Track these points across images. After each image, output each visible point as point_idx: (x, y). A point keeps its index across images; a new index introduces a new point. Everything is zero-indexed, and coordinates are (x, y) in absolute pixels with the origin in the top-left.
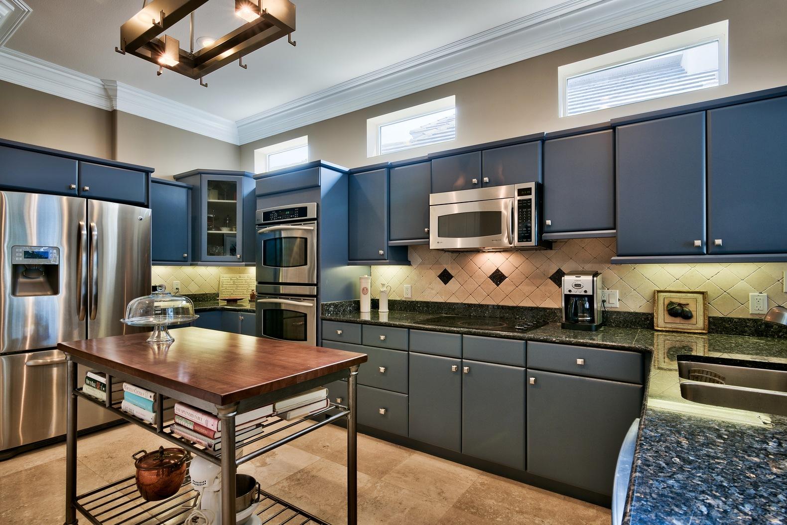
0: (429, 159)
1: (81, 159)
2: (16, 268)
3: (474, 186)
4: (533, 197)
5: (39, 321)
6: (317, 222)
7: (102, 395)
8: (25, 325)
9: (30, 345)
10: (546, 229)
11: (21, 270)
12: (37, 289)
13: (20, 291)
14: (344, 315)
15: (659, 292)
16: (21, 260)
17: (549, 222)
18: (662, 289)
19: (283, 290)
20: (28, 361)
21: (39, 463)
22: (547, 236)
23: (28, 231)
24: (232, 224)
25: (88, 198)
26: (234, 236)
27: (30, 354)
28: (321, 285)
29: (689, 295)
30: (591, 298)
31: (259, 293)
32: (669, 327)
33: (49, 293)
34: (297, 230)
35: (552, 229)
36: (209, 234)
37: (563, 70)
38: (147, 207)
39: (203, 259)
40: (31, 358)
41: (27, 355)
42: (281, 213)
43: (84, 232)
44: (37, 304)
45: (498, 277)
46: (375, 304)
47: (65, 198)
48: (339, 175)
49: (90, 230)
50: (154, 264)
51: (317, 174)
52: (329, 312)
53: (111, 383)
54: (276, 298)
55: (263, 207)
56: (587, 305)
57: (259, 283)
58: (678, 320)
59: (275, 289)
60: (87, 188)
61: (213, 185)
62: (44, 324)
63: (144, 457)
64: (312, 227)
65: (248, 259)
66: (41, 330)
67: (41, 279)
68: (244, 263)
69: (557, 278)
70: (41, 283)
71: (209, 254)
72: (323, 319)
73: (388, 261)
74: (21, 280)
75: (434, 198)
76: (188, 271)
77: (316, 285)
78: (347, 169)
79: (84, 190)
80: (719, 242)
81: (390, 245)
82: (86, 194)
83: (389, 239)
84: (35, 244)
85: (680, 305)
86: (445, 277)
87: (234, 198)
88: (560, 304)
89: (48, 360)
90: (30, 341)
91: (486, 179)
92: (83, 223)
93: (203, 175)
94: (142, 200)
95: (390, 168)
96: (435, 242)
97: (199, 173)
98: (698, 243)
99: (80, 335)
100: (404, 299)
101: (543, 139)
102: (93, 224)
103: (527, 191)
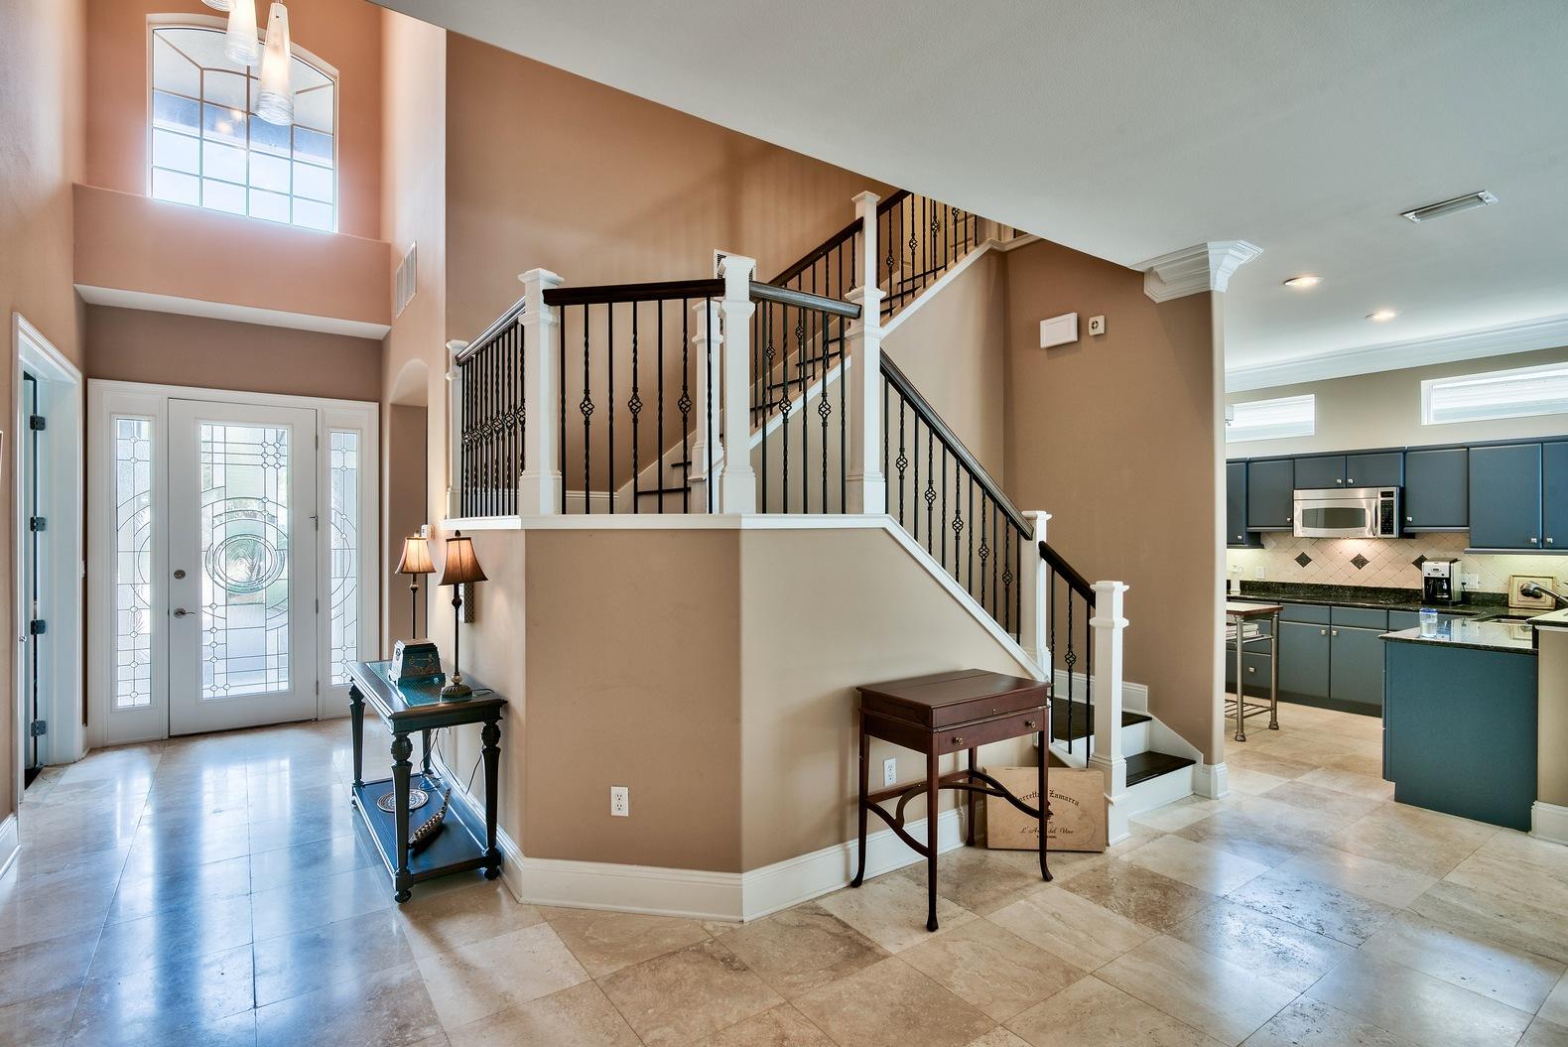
0: (1290, 458)
3: (1338, 487)
4: (1395, 499)
10: (1407, 524)
15: (1515, 577)
18: (1518, 574)
22: (1408, 530)
29: (1540, 579)
30: (1448, 580)
32: (1522, 604)
35: (1412, 524)
37: (1425, 384)
45: (1359, 562)
56: (1445, 587)
58: (1530, 599)
69: (1419, 563)
73: (1246, 545)
75: (1298, 494)
80: (1550, 540)
81: (1248, 531)
83: (1248, 526)
85: (1530, 587)
86: (1303, 560)
88: (1421, 586)
91: (1351, 481)
95: (1249, 462)
96: (1299, 530)
98: (1534, 540)
100: (1258, 580)
101: (1405, 452)
103: (1390, 494)
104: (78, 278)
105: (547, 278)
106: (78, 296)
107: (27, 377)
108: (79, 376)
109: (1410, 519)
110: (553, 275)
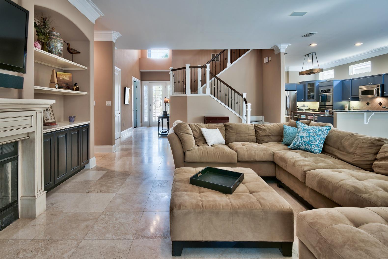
0: (360, 78)
1: (286, 84)
10: (384, 94)
19: (327, 107)
24: (313, 92)
26: (314, 95)
28: (334, 106)
31: (320, 108)
34: (328, 94)
35: (386, 94)
36: (308, 95)
38: (296, 91)
42: (325, 91)
45: (380, 104)
50: (297, 102)
51: (333, 83)
55: (321, 89)
57: (320, 105)
59: (325, 107)
61: (309, 84)
64: (332, 94)
65: (317, 100)
71: (308, 99)
73: (351, 100)
75: (360, 87)
77: (332, 106)
78: (341, 80)
79: (287, 89)
86: (368, 104)
87: (314, 87)
91: (372, 83)
93: (307, 82)
95: (352, 80)
96: (360, 96)
100: (358, 109)
101: (383, 75)
104: (140, 70)
105: (171, 68)
106: (140, 71)
107: (135, 81)
108: (140, 81)
109: (385, 92)
110: (172, 68)
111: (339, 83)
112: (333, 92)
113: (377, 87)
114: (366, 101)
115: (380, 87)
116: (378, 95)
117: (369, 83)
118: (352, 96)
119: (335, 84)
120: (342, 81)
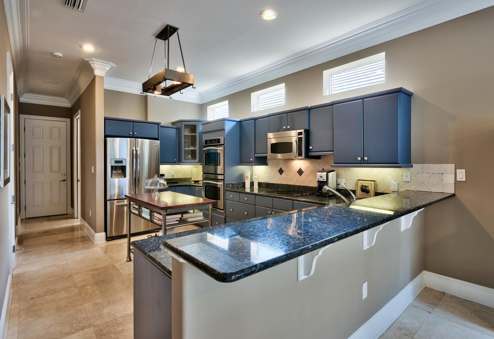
0: (269, 116)
1: (133, 122)
2: (112, 167)
3: (284, 130)
5: (120, 188)
6: (224, 146)
7: (137, 212)
8: (115, 189)
9: (117, 197)
10: (309, 150)
11: (114, 168)
12: (119, 175)
13: (114, 176)
14: (237, 189)
15: (359, 180)
16: (114, 164)
17: (311, 147)
18: (360, 179)
20: (116, 203)
21: (120, 243)
22: (310, 154)
23: (116, 153)
25: (136, 138)
26: (196, 150)
27: (117, 201)
28: (225, 175)
29: (369, 182)
31: (203, 178)
32: (361, 196)
33: (123, 177)
35: (313, 150)
36: (185, 150)
38: (158, 140)
39: (182, 162)
40: (117, 202)
41: (116, 201)
42: (211, 141)
43: (134, 152)
44: (119, 181)
45: (300, 172)
46: (252, 184)
47: (129, 139)
48: (235, 123)
49: (136, 151)
50: (161, 164)
51: (224, 124)
52: (229, 187)
53: (139, 208)
54: (209, 180)
55: (206, 137)
57: (204, 173)
58: (364, 193)
59: (215, 176)
60: (136, 133)
61: (187, 126)
62: (122, 189)
63: (151, 237)
64: (222, 148)
66: (120, 192)
67: (120, 171)
68: (200, 164)
70: (120, 173)
71: (185, 159)
72: (226, 190)
73: (254, 164)
74: (114, 172)
75: (268, 135)
76: (177, 167)
77: (223, 175)
78: (239, 120)
79: (135, 134)
80: (366, 158)
81: (255, 156)
82: (135, 136)
83: (255, 153)
84: (118, 158)
85: (365, 186)
86: (281, 172)
87: (195, 133)
89: (123, 203)
90: (117, 196)
91: (288, 127)
92: (134, 148)
93: (182, 122)
94: (156, 137)
95: (255, 119)
96: (270, 155)
97: (181, 121)
98: (359, 158)
99: (134, 192)
100: (265, 182)
101: (309, 109)
102: (138, 149)
103: (301, 133)
111: (235, 126)
112: (225, 145)
113: (299, 135)
114: (278, 165)
115: (303, 136)
116: (300, 154)
117: (284, 127)
118: (257, 155)
119: (228, 126)
120: (240, 122)
